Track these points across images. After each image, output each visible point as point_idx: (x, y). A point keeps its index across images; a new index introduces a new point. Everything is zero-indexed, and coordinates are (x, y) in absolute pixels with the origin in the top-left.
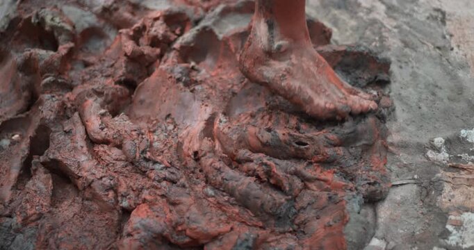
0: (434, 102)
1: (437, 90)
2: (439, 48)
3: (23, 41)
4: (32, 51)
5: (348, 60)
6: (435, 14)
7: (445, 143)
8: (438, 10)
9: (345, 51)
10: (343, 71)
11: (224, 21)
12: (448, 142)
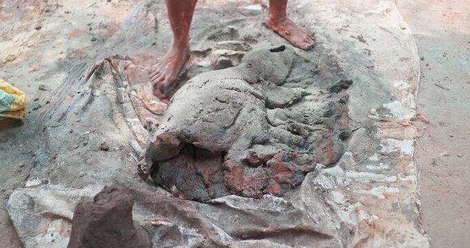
7: (377, 111)
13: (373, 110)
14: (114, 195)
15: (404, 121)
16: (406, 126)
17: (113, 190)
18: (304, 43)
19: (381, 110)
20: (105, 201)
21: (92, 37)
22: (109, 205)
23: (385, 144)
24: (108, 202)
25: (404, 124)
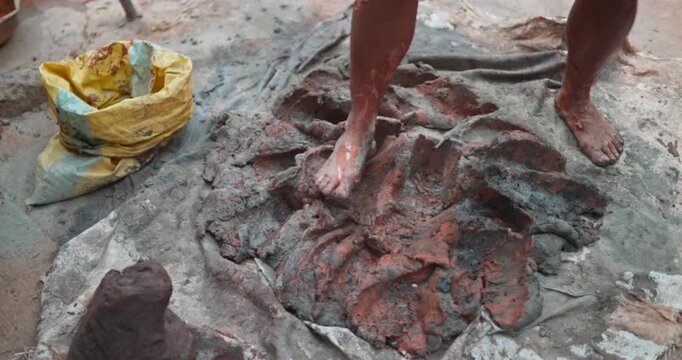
0: (638, 242)
1: (645, 233)
2: (662, 201)
3: (302, 109)
4: (321, 122)
5: (570, 189)
6: (670, 172)
7: (634, 278)
8: (673, 169)
9: (570, 181)
10: (564, 197)
11: (474, 132)
12: (636, 277)
13: (629, 275)
14: (143, 277)
15: (669, 310)
16: (666, 319)
17: (146, 269)
18: (600, 153)
19: (643, 279)
20: (130, 281)
21: (277, 26)
22: (129, 290)
23: (611, 337)
24: (131, 284)
25: (665, 314)
